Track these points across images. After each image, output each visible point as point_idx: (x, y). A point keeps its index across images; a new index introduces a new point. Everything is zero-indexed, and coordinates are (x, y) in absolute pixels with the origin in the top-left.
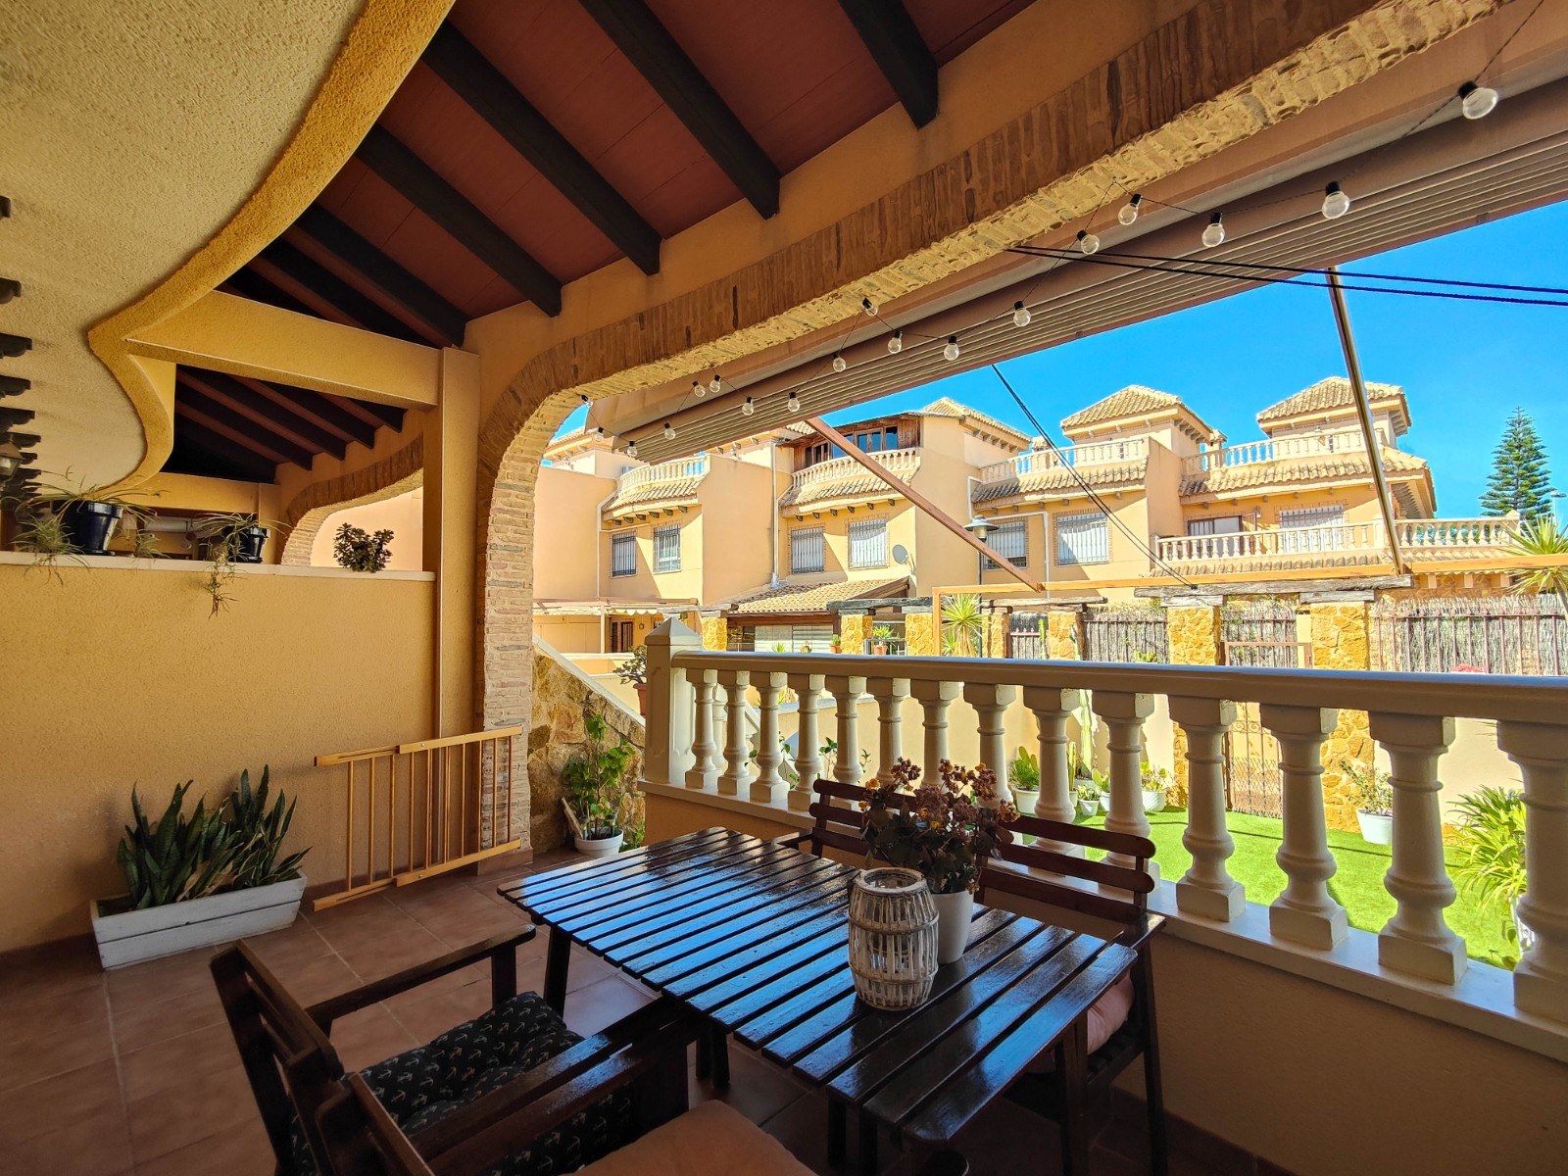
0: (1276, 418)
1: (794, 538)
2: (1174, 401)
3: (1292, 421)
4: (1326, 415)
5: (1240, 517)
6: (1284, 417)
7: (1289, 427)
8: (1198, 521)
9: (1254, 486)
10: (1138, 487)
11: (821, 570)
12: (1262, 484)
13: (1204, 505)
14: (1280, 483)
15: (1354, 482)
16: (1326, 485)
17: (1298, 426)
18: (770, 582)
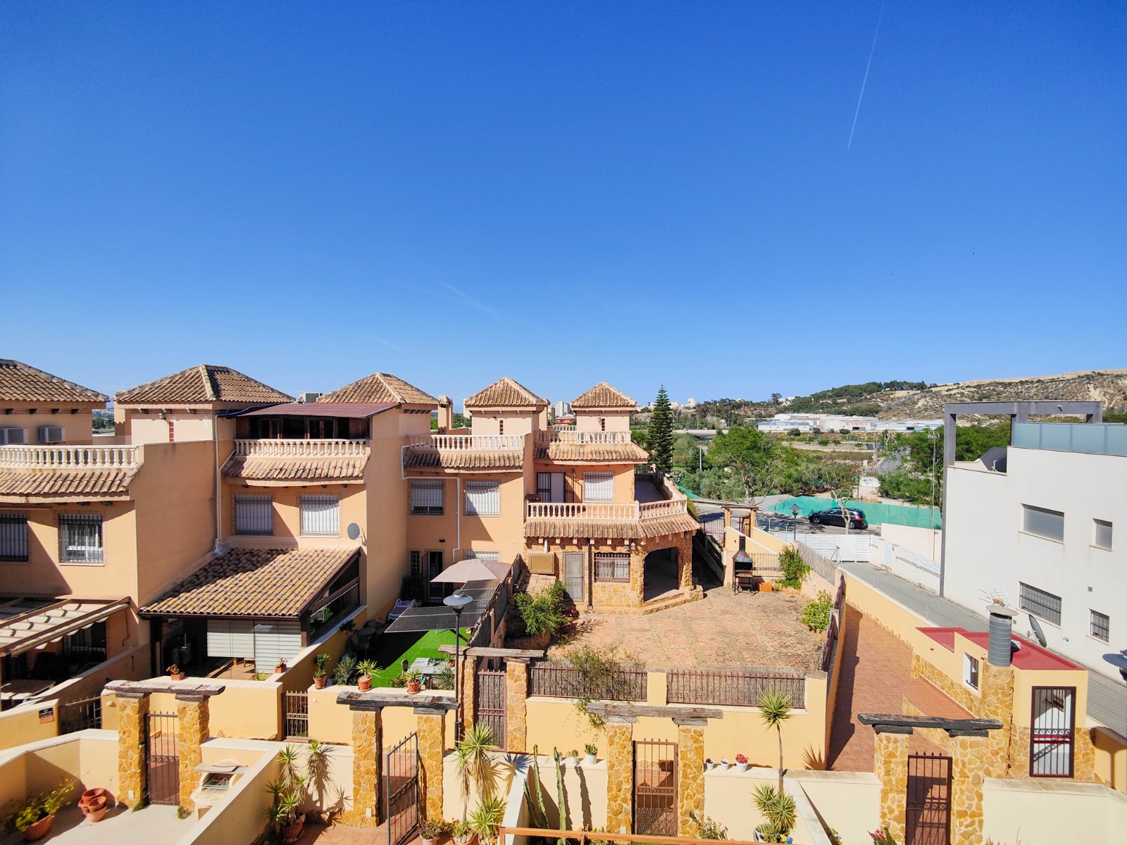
0: (580, 407)
1: (238, 501)
2: (535, 403)
3: (587, 409)
4: (603, 409)
5: (565, 474)
6: (583, 407)
7: (585, 412)
8: (543, 473)
9: (574, 460)
10: (519, 470)
11: (270, 533)
12: (578, 460)
13: (547, 465)
14: (587, 460)
15: (620, 463)
16: (607, 463)
17: (589, 412)
18: (212, 549)
